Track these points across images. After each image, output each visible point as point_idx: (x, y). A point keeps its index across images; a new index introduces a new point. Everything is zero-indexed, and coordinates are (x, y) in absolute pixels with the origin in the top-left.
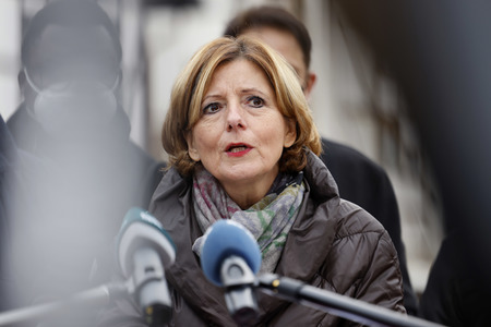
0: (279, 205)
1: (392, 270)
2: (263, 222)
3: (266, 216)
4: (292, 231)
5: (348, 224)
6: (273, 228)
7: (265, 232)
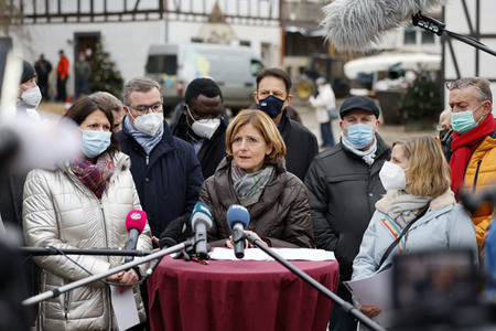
0: (261, 174)
6: (259, 183)
7: (256, 184)
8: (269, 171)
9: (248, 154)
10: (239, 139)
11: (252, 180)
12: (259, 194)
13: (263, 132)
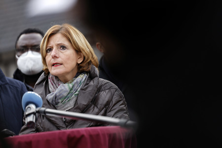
0: (75, 81)
1: (121, 102)
2: (69, 88)
3: (71, 85)
4: (81, 89)
5: (104, 86)
6: (74, 89)
7: (70, 91)
8: (82, 77)
9: (59, 60)
10: (51, 49)
11: (66, 87)
12: (74, 100)
13: (70, 40)
